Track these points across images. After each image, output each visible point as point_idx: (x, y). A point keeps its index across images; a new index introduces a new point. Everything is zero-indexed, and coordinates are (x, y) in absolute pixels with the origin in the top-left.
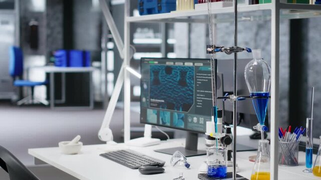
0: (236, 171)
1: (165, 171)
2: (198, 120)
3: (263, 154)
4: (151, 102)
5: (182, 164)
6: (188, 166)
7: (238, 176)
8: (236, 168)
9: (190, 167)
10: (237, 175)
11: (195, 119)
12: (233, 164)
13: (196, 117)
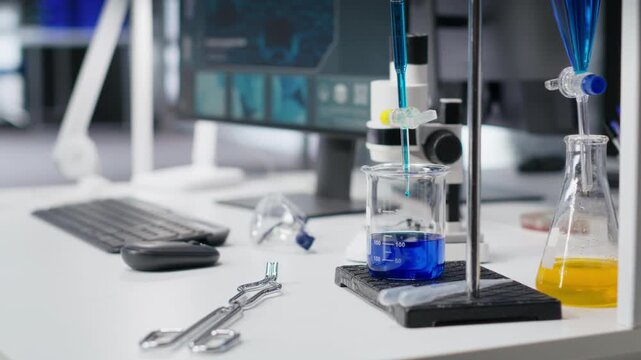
0: (481, 258)
1: (221, 259)
2: (351, 94)
3: (585, 189)
4: (208, 50)
5: (287, 235)
6: (305, 241)
7: (487, 274)
8: (481, 247)
9: (314, 247)
10: (483, 270)
11: (341, 91)
12: (467, 234)
13: (345, 83)
